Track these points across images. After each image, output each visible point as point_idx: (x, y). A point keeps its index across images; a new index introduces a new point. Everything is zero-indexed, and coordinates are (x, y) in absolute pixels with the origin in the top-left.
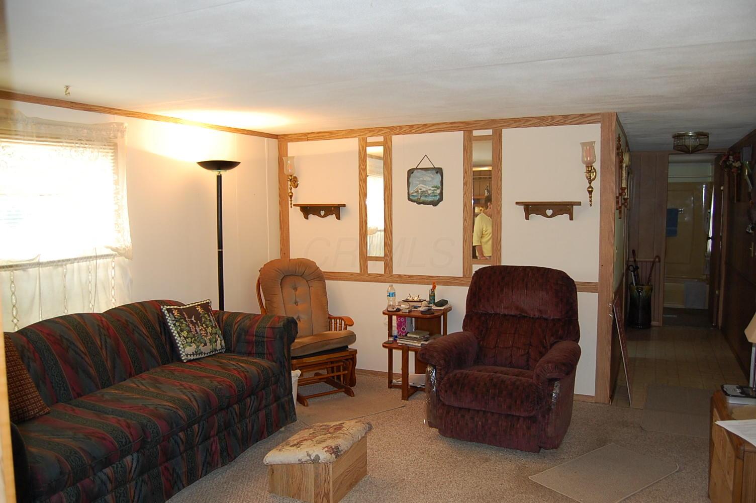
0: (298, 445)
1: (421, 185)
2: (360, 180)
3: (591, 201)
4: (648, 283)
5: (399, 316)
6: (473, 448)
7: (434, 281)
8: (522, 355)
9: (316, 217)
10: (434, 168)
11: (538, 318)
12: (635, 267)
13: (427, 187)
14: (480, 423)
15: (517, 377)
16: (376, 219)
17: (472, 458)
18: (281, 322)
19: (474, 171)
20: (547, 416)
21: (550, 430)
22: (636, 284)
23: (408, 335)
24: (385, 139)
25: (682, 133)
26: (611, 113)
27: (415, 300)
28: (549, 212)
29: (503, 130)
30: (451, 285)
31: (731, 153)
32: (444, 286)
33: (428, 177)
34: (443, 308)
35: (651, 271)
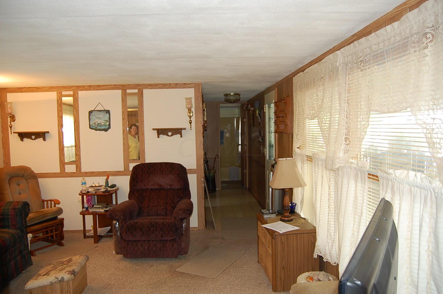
0: (47, 274)
1: (97, 120)
2: (58, 117)
3: (191, 127)
4: (213, 169)
5: (87, 196)
6: (143, 262)
7: (108, 174)
8: (163, 209)
9: (29, 140)
10: (105, 110)
11: (169, 189)
12: (206, 161)
13: (101, 121)
14: (146, 247)
15: (163, 220)
16: (69, 140)
17: (144, 267)
18: (20, 204)
19: (128, 111)
20: (181, 238)
21: (183, 245)
22: (208, 170)
23: (94, 206)
24: (74, 93)
25: (228, 93)
26: (199, 83)
27: (97, 185)
28: (170, 134)
29: (144, 90)
30: (118, 176)
31: (249, 103)
32: (114, 177)
33: (101, 115)
34: (114, 189)
35: (214, 163)
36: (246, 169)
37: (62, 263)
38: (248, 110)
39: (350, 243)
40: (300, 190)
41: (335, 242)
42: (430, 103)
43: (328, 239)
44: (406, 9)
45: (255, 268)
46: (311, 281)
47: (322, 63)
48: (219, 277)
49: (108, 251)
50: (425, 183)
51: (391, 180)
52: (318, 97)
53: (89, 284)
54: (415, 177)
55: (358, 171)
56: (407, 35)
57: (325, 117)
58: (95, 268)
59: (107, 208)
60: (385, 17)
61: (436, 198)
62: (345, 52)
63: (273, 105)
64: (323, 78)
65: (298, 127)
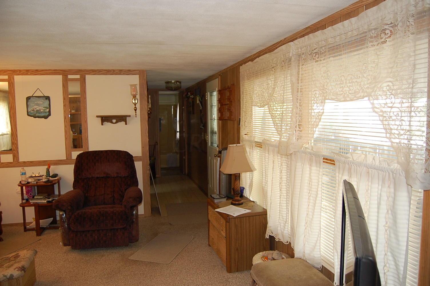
1: (36, 106)
3: (136, 115)
4: (153, 156)
5: (27, 187)
7: (48, 164)
8: (110, 198)
10: (44, 96)
11: (116, 177)
13: (40, 107)
14: (96, 237)
15: (113, 209)
17: (94, 257)
19: (69, 98)
20: (132, 226)
21: (134, 233)
23: (35, 197)
24: (9, 77)
25: (169, 81)
26: (144, 70)
27: (37, 175)
28: (114, 121)
29: (86, 76)
30: (59, 165)
31: (189, 91)
32: (55, 166)
33: (40, 101)
34: (56, 178)
35: (154, 150)
36: (185, 156)
37: (9, 260)
38: (187, 97)
39: (305, 223)
40: (249, 174)
41: (287, 222)
42: (387, 93)
43: (281, 220)
44: (362, 6)
45: (206, 251)
46: (267, 260)
47: (274, 53)
48: (173, 262)
49: (54, 243)
50: (383, 165)
51: (348, 163)
52: (268, 86)
53: (38, 280)
54: (374, 160)
55: (313, 156)
56: (365, 31)
57: (277, 105)
58: (42, 262)
59: (49, 199)
60: (340, 12)
61: (394, 178)
62: (298, 43)
63: (215, 94)
64: (273, 67)
65: (246, 114)
